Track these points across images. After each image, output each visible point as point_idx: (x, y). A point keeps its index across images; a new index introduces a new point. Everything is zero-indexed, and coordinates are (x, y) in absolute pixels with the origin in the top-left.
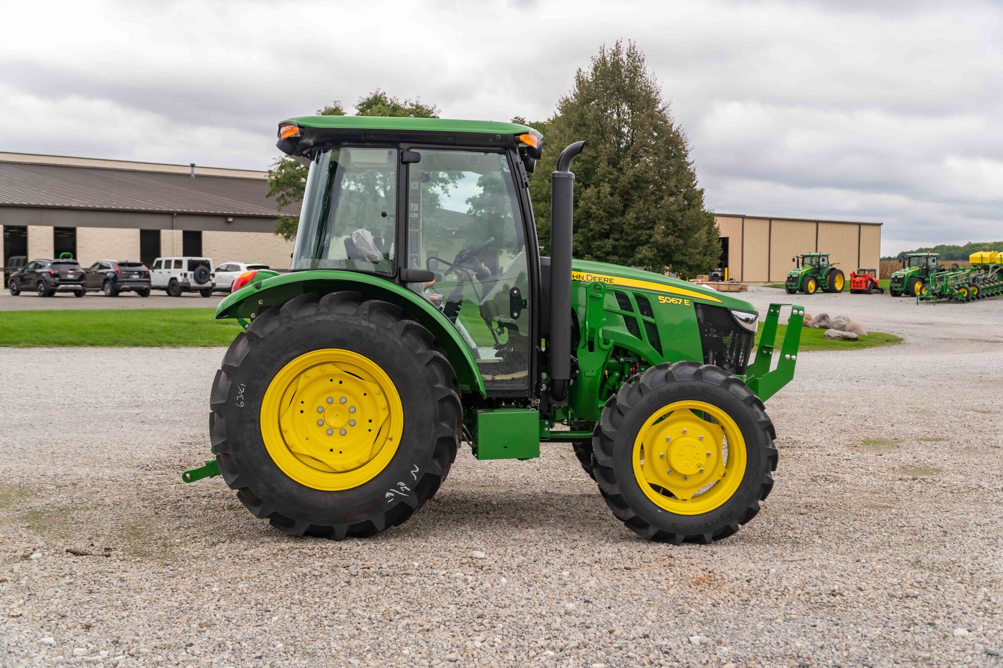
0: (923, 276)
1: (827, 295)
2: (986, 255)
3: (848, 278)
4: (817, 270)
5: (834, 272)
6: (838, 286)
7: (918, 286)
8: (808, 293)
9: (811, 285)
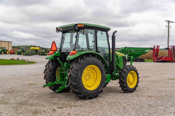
0: (23, 51)
1: (5, 55)
2: (33, 48)
3: (9, 51)
4: (3, 50)
5: (6, 50)
6: (7, 53)
7: (22, 53)
8: (2, 54)
9: (3, 53)
